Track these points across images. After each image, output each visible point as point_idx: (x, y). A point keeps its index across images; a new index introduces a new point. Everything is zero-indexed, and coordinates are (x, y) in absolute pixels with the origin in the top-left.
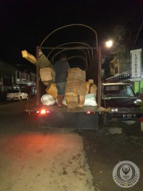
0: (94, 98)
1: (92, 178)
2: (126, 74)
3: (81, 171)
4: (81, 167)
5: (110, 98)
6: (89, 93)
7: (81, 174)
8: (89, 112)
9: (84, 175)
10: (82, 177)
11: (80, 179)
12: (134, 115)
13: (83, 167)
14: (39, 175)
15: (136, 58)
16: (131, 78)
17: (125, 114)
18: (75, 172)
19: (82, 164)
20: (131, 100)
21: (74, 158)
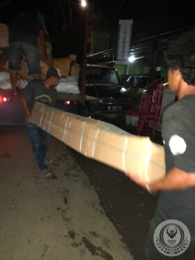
0: (76, 83)
1: (88, 178)
2: (105, 53)
3: (74, 172)
4: (71, 168)
5: (91, 85)
6: (70, 75)
7: (74, 176)
8: (68, 102)
9: (78, 176)
10: (77, 178)
11: (76, 181)
12: (120, 108)
13: (75, 168)
14: (19, 185)
15: (125, 33)
16: (117, 60)
17: (110, 105)
18: (66, 174)
19: (72, 165)
20: (116, 89)
21: (59, 159)
